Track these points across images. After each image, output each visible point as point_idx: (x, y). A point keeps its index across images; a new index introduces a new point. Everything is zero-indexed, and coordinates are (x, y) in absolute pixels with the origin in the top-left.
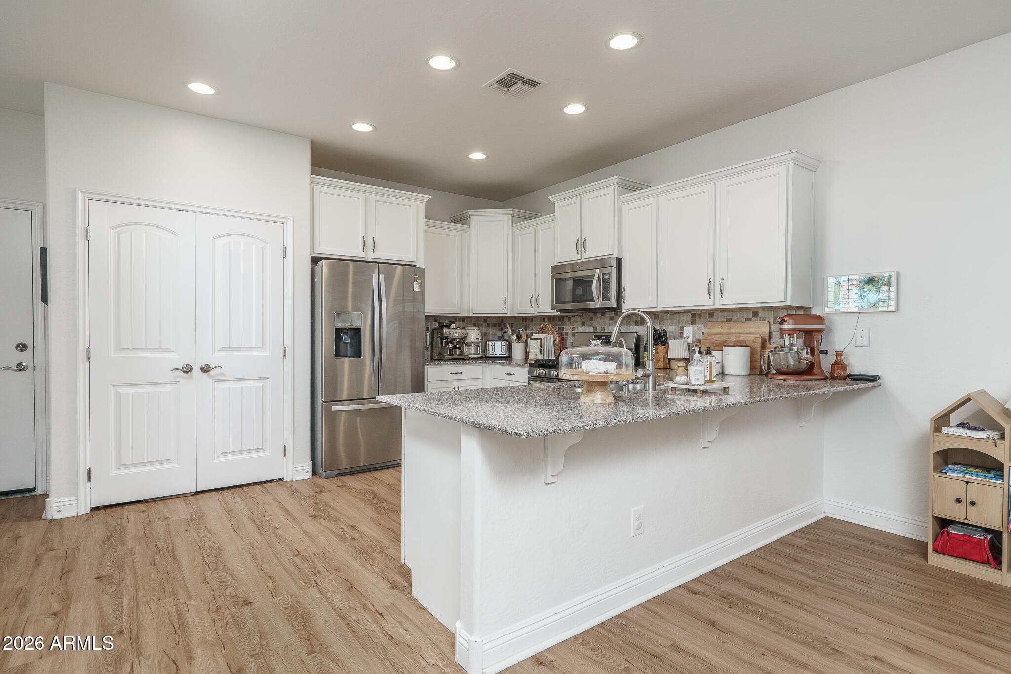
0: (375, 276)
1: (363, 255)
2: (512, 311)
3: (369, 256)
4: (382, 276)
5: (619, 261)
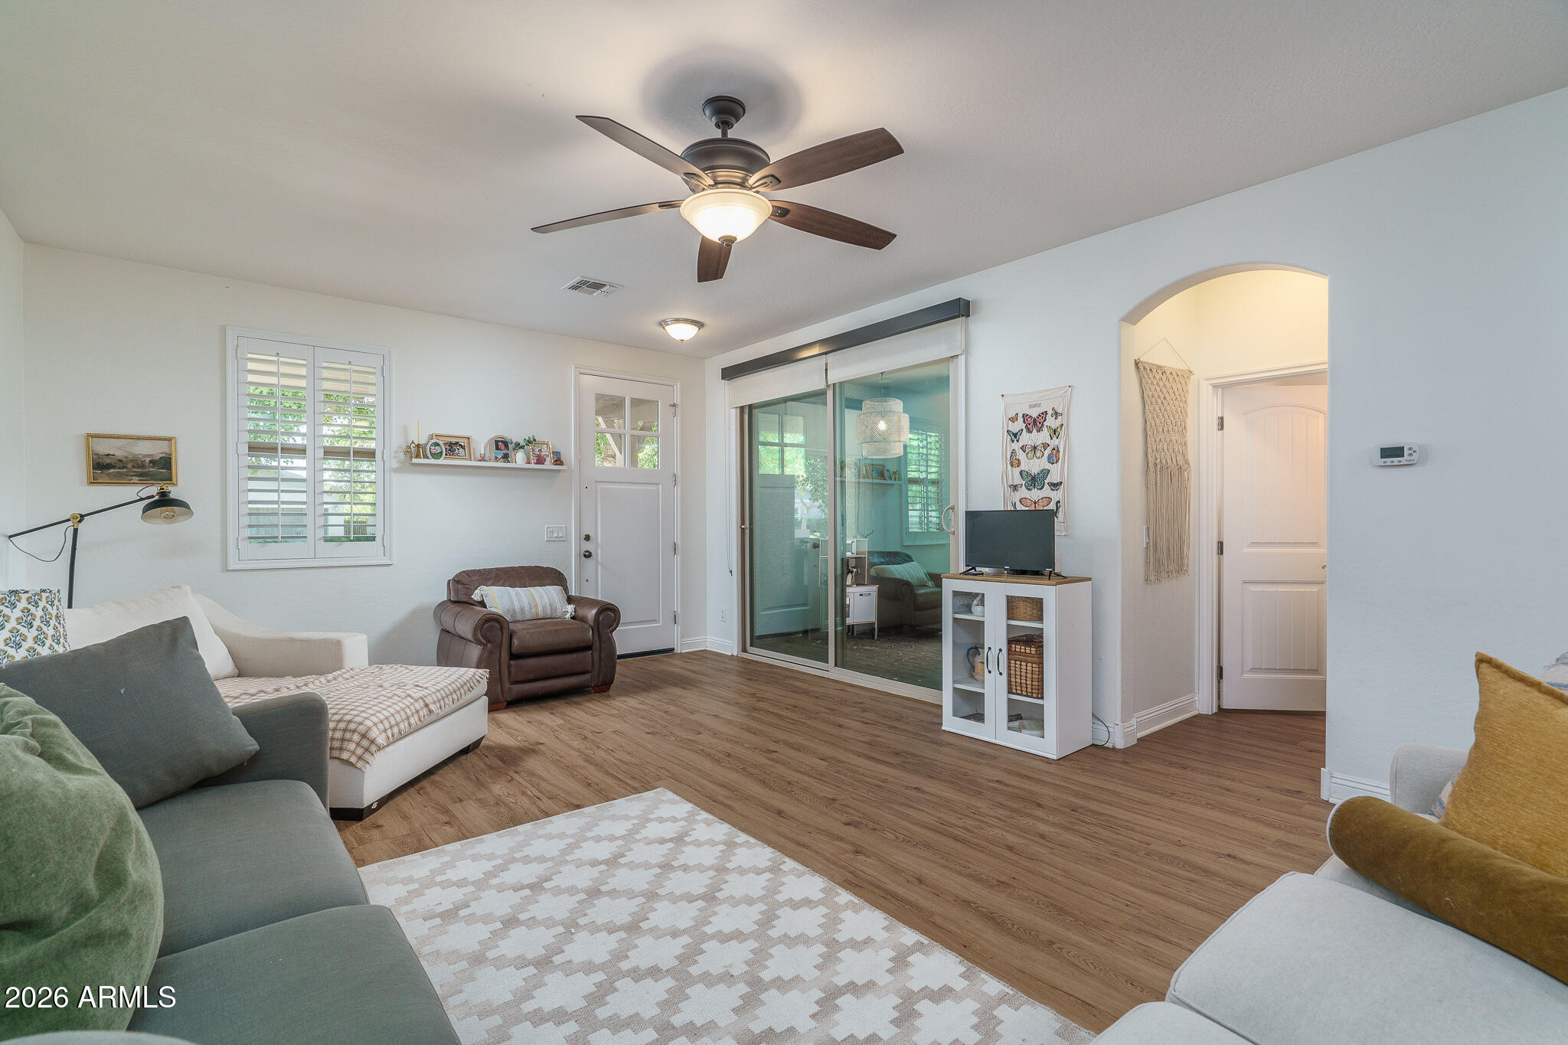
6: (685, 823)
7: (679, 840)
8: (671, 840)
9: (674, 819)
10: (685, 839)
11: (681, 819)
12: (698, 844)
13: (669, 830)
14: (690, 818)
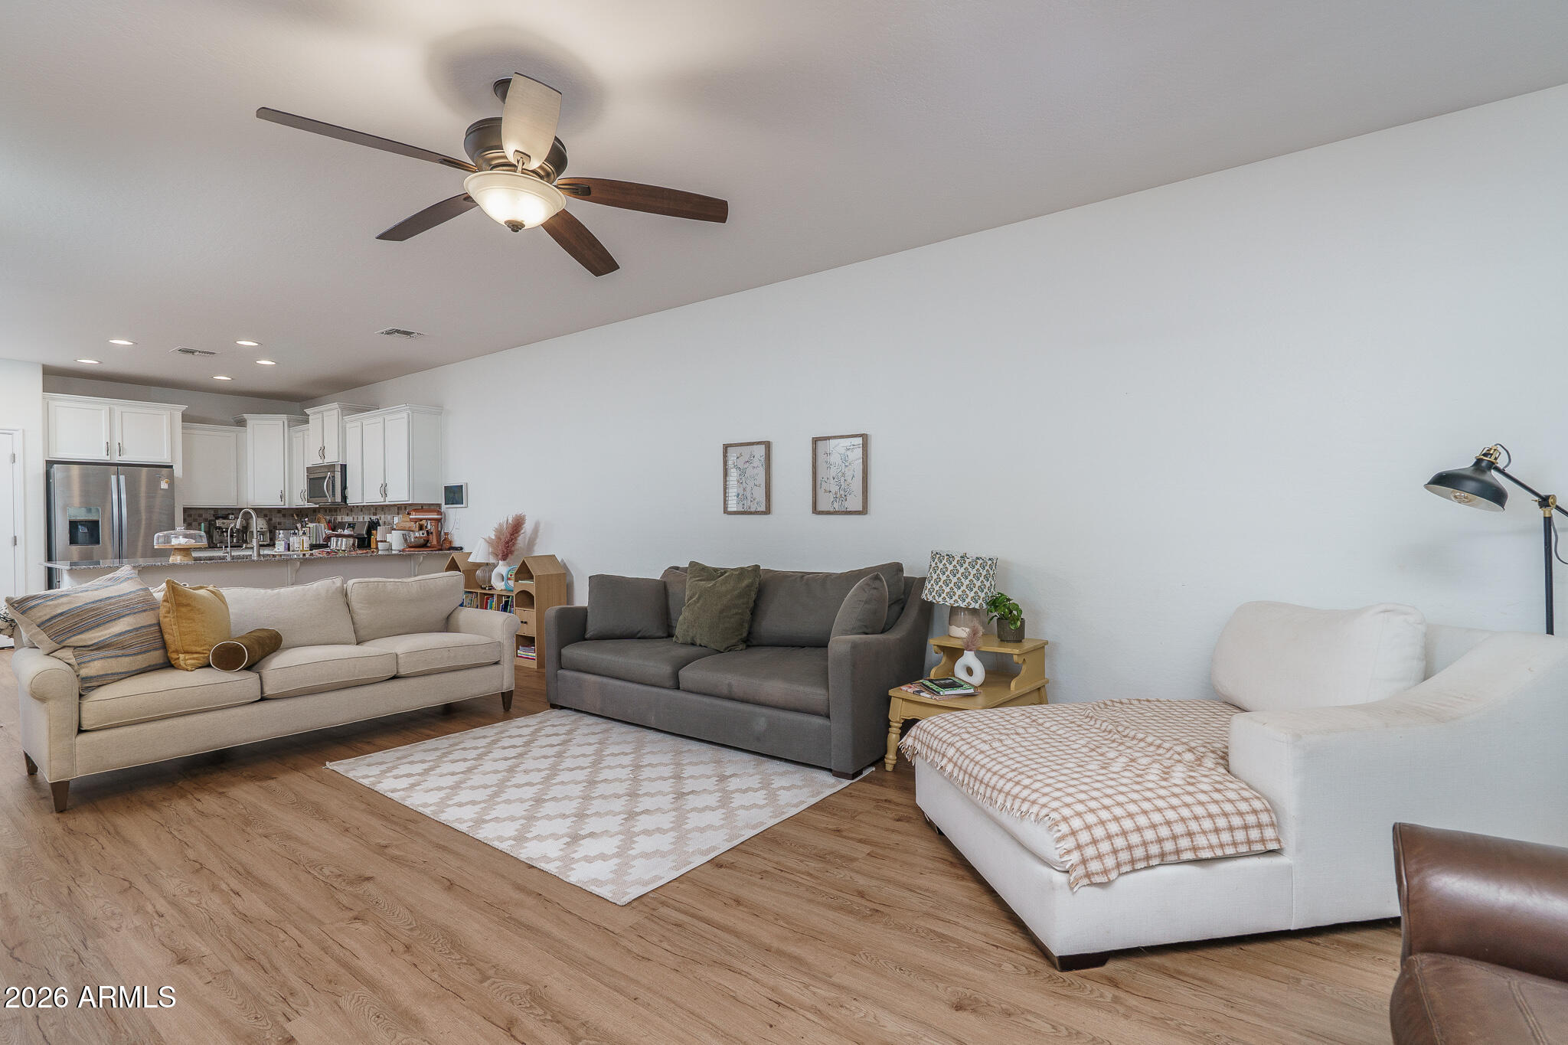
0: (114, 478)
1: (108, 458)
2: (290, 504)
3: (117, 459)
4: (122, 478)
5: (344, 467)
6: (572, 856)
7: (575, 839)
8: (584, 837)
9: (588, 859)
10: (569, 840)
11: (578, 860)
12: (555, 836)
13: (588, 847)
14: (568, 862)
